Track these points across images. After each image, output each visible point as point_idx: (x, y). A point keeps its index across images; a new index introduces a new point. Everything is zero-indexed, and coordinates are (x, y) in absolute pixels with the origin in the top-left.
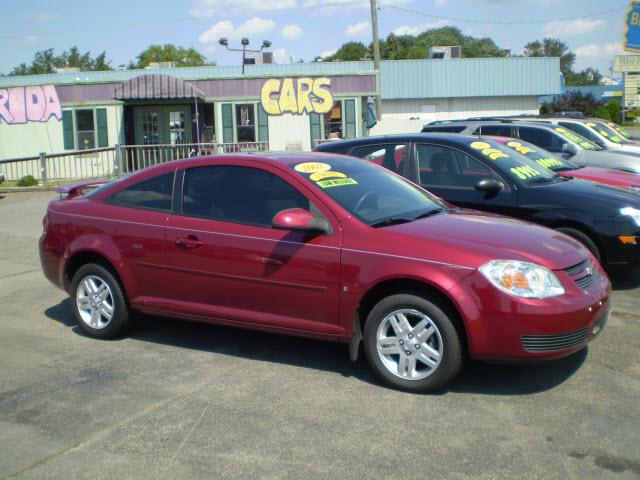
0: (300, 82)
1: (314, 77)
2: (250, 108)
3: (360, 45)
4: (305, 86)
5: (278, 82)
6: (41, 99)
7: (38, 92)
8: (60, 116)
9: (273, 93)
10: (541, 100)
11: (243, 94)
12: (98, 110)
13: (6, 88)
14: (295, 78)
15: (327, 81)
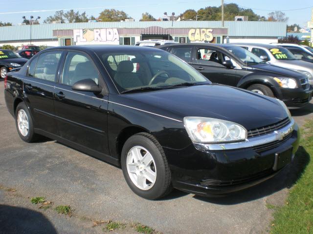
0: (202, 30)
1: (207, 29)
2: (184, 38)
3: (193, 11)
4: (203, 32)
5: (194, 30)
6: (111, 33)
7: (111, 30)
8: (118, 39)
9: (192, 34)
10: (279, 38)
11: (182, 34)
12: (132, 38)
13: (100, 29)
14: (200, 29)
15: (211, 30)
